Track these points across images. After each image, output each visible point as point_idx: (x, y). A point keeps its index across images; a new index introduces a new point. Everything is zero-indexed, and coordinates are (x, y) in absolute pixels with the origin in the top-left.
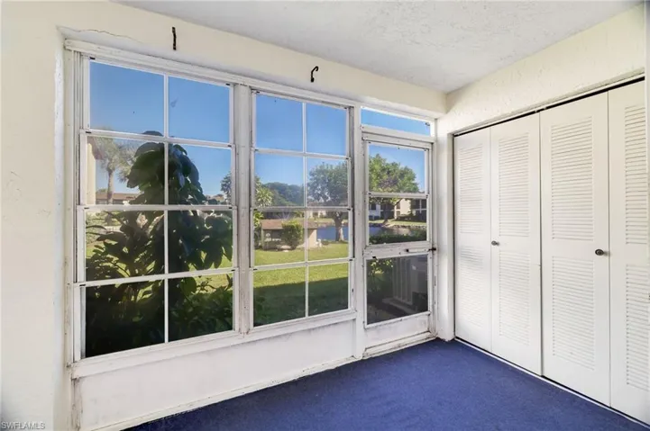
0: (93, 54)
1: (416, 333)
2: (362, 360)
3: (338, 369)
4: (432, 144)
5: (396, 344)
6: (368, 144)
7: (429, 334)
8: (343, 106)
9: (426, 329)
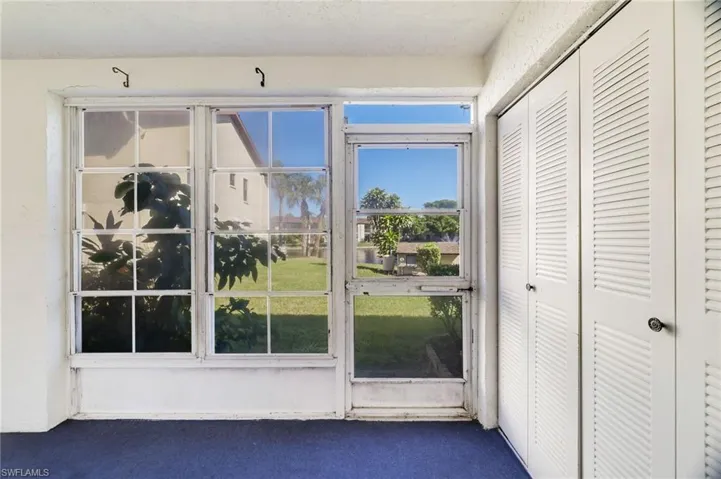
0: (84, 106)
1: (440, 405)
2: (344, 421)
3: (309, 423)
4: (471, 134)
5: (401, 412)
6: (356, 149)
7: (462, 411)
8: (319, 106)
9: (460, 404)
